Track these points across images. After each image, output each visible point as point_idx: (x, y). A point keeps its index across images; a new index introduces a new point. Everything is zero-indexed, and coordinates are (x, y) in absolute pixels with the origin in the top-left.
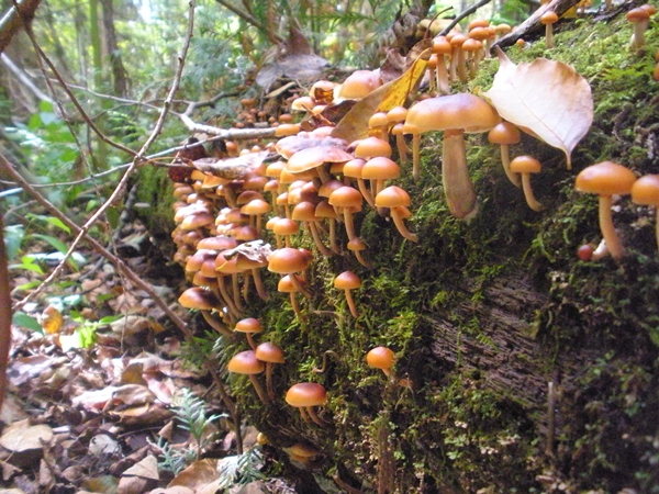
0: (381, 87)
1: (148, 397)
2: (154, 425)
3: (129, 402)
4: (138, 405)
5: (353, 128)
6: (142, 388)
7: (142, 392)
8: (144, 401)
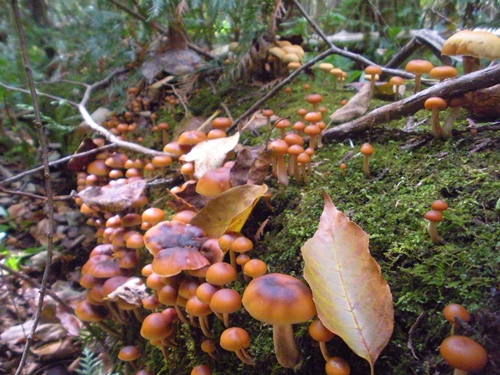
0: (230, 190)
1: (61, 334)
2: (67, 358)
3: (46, 339)
4: (53, 341)
5: (208, 220)
6: (57, 325)
7: (56, 330)
8: (57, 337)
